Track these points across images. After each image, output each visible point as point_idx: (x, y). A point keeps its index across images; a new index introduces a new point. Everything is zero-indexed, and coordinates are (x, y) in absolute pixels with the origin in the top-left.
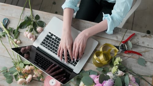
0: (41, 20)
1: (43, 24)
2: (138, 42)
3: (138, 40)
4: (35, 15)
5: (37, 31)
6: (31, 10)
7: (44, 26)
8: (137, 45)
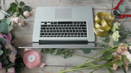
0: (26, 5)
1: (30, 9)
2: (128, 6)
3: (127, 5)
4: (19, 2)
5: (24, 16)
7: (31, 10)
8: (128, 9)
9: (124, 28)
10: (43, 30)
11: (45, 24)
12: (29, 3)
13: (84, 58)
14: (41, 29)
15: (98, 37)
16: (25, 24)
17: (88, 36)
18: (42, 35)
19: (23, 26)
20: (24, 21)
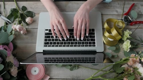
0: (28, 11)
1: (33, 14)
2: (140, 12)
3: (139, 9)
4: (21, 7)
5: (27, 23)
6: (16, 2)
7: (34, 16)
8: (140, 15)
9: (136, 37)
10: (48, 39)
11: (49, 32)
12: (31, 8)
13: (92, 70)
14: (45, 37)
15: (108, 47)
16: (28, 32)
17: (96, 46)
18: (46, 44)
19: (25, 34)
20: (26, 28)
